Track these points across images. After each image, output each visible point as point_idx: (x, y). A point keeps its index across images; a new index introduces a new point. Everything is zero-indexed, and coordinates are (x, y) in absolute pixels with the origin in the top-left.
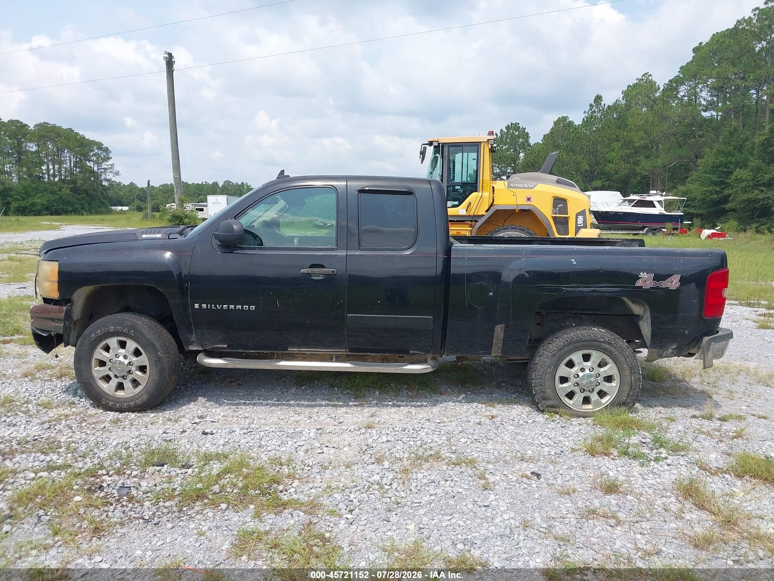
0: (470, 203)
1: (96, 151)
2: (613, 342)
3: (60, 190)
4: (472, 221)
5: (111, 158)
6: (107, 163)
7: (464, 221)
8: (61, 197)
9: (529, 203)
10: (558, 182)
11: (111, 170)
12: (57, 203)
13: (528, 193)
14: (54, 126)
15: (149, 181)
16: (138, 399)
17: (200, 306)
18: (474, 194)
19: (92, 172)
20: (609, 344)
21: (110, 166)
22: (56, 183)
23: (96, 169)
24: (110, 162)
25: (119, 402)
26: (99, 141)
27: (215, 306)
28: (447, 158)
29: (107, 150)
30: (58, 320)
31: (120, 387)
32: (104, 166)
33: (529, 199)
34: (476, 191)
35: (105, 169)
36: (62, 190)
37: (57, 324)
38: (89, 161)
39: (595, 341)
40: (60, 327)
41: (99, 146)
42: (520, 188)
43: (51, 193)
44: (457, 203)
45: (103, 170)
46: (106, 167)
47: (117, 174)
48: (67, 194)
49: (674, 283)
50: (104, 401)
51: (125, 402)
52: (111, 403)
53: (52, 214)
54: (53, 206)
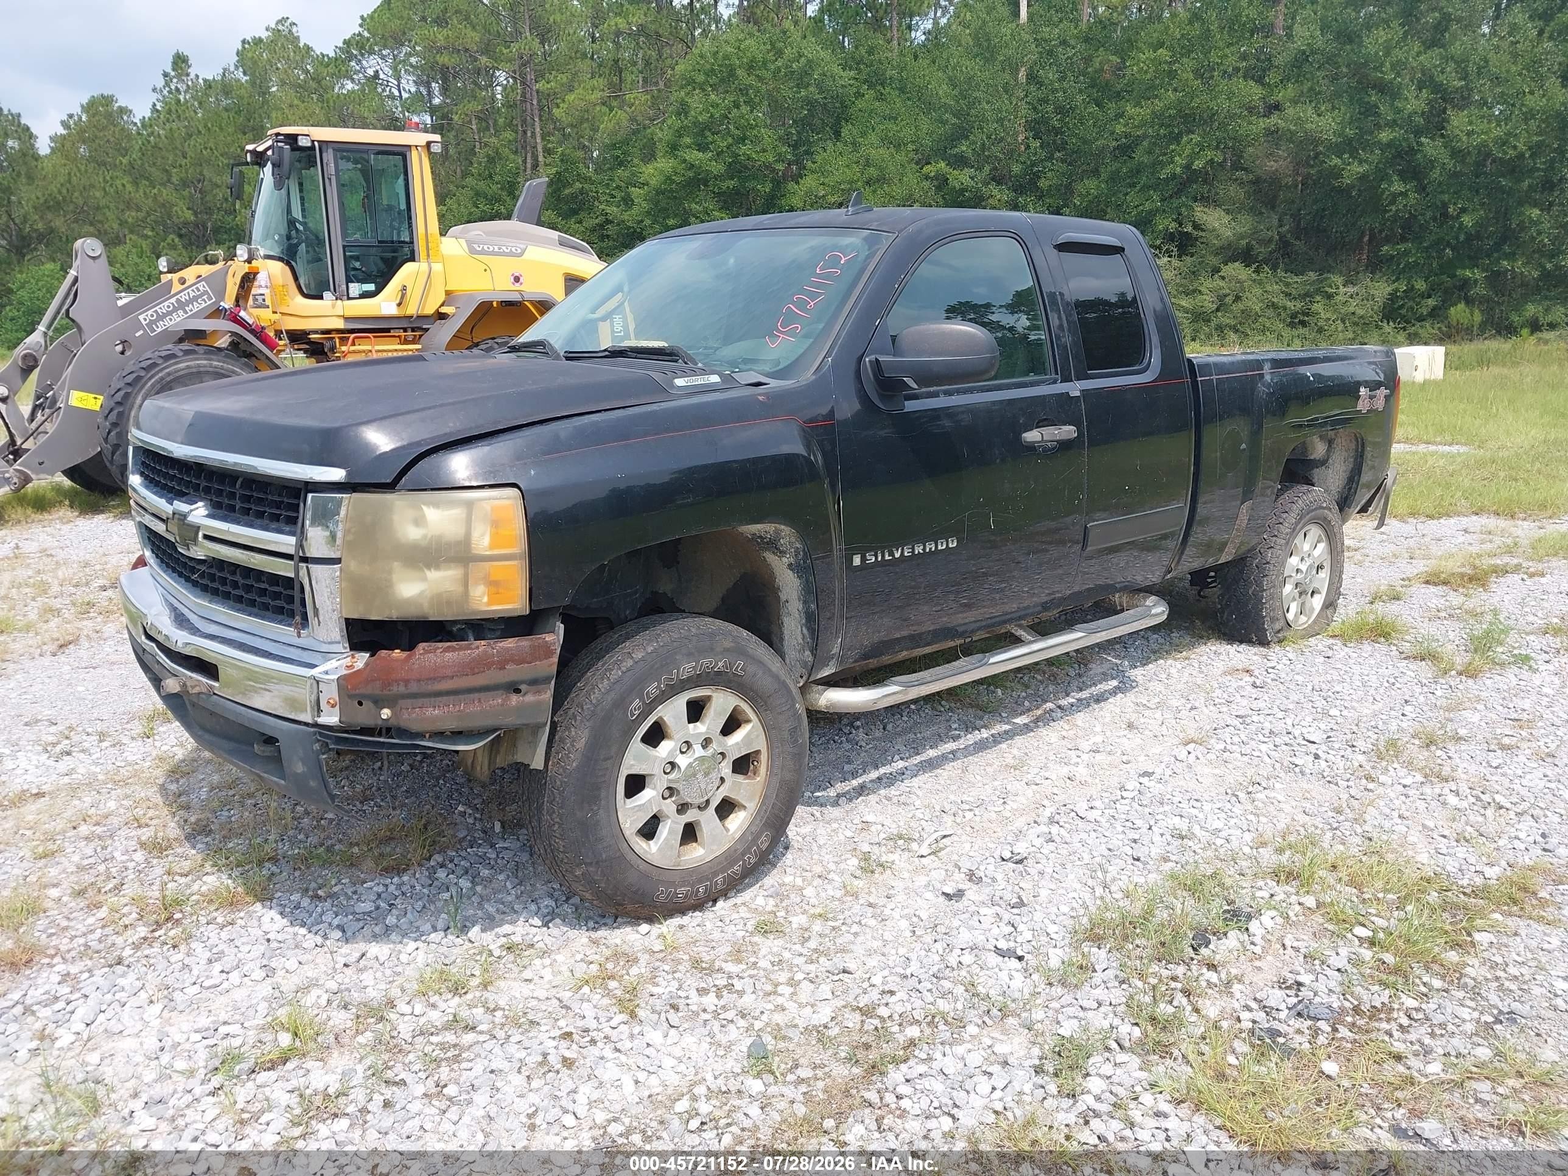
0: (404, 288)
4: (405, 330)
7: (388, 330)
9: (517, 287)
10: (562, 243)
13: (511, 266)
16: (747, 850)
17: (863, 559)
18: (408, 268)
25: (700, 881)
27: (891, 554)
28: (333, 178)
30: (534, 682)
31: (690, 833)
33: (517, 279)
34: (412, 258)
37: (530, 698)
40: (539, 704)
42: (493, 253)
44: (371, 287)
50: (662, 894)
51: (716, 874)
52: (682, 890)
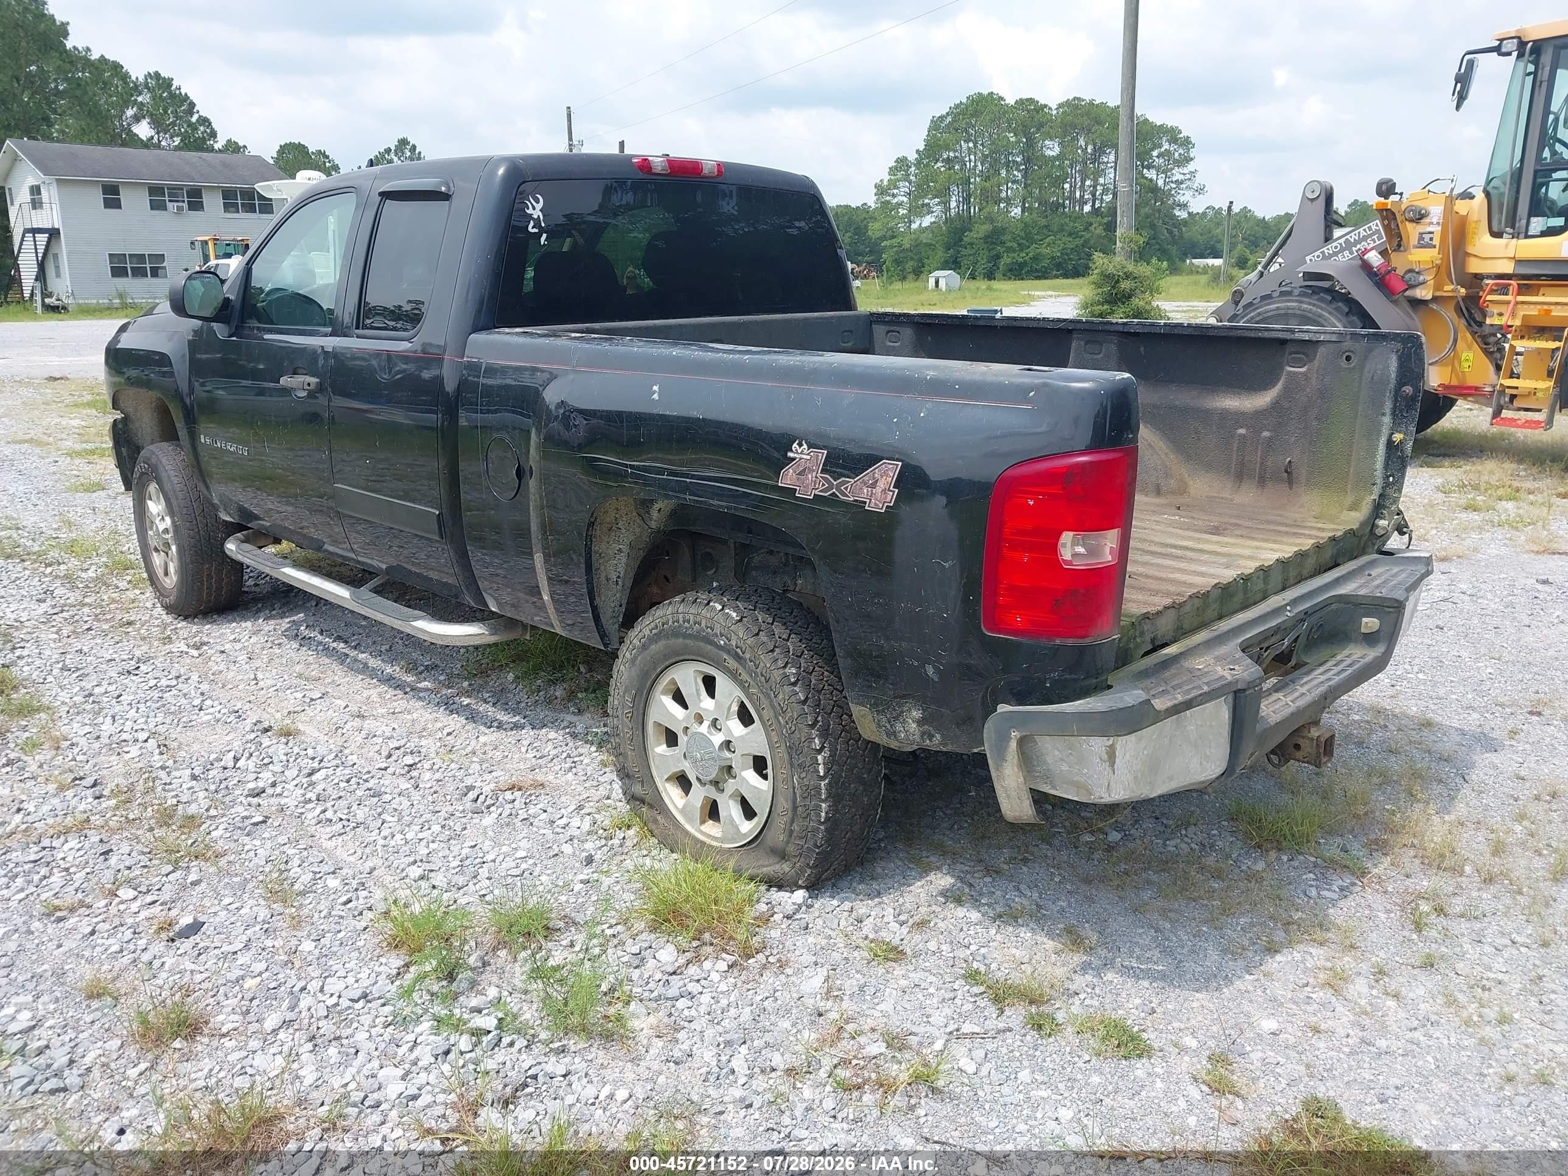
1: (1166, 146)
2: (747, 656)
3: (1086, 229)
5: (1192, 159)
6: (1186, 171)
8: (1086, 242)
11: (1188, 183)
12: (1078, 254)
14: (1091, 103)
15: (1231, 203)
19: (1154, 189)
20: (738, 658)
21: (1188, 176)
22: (1081, 216)
23: (1160, 183)
24: (1191, 167)
26: (1175, 124)
29: (1187, 143)
32: (1178, 177)
35: (1179, 183)
36: (1092, 228)
38: (1148, 168)
39: (708, 641)
41: (1173, 135)
43: (1070, 235)
45: (1174, 186)
46: (1180, 177)
47: (1200, 190)
48: (1099, 237)
49: (878, 490)
53: (1066, 276)
54: (1071, 259)
